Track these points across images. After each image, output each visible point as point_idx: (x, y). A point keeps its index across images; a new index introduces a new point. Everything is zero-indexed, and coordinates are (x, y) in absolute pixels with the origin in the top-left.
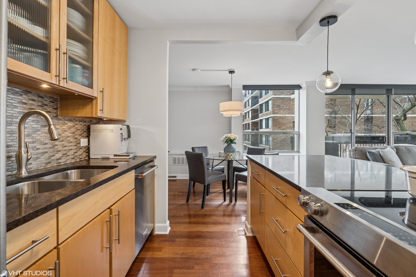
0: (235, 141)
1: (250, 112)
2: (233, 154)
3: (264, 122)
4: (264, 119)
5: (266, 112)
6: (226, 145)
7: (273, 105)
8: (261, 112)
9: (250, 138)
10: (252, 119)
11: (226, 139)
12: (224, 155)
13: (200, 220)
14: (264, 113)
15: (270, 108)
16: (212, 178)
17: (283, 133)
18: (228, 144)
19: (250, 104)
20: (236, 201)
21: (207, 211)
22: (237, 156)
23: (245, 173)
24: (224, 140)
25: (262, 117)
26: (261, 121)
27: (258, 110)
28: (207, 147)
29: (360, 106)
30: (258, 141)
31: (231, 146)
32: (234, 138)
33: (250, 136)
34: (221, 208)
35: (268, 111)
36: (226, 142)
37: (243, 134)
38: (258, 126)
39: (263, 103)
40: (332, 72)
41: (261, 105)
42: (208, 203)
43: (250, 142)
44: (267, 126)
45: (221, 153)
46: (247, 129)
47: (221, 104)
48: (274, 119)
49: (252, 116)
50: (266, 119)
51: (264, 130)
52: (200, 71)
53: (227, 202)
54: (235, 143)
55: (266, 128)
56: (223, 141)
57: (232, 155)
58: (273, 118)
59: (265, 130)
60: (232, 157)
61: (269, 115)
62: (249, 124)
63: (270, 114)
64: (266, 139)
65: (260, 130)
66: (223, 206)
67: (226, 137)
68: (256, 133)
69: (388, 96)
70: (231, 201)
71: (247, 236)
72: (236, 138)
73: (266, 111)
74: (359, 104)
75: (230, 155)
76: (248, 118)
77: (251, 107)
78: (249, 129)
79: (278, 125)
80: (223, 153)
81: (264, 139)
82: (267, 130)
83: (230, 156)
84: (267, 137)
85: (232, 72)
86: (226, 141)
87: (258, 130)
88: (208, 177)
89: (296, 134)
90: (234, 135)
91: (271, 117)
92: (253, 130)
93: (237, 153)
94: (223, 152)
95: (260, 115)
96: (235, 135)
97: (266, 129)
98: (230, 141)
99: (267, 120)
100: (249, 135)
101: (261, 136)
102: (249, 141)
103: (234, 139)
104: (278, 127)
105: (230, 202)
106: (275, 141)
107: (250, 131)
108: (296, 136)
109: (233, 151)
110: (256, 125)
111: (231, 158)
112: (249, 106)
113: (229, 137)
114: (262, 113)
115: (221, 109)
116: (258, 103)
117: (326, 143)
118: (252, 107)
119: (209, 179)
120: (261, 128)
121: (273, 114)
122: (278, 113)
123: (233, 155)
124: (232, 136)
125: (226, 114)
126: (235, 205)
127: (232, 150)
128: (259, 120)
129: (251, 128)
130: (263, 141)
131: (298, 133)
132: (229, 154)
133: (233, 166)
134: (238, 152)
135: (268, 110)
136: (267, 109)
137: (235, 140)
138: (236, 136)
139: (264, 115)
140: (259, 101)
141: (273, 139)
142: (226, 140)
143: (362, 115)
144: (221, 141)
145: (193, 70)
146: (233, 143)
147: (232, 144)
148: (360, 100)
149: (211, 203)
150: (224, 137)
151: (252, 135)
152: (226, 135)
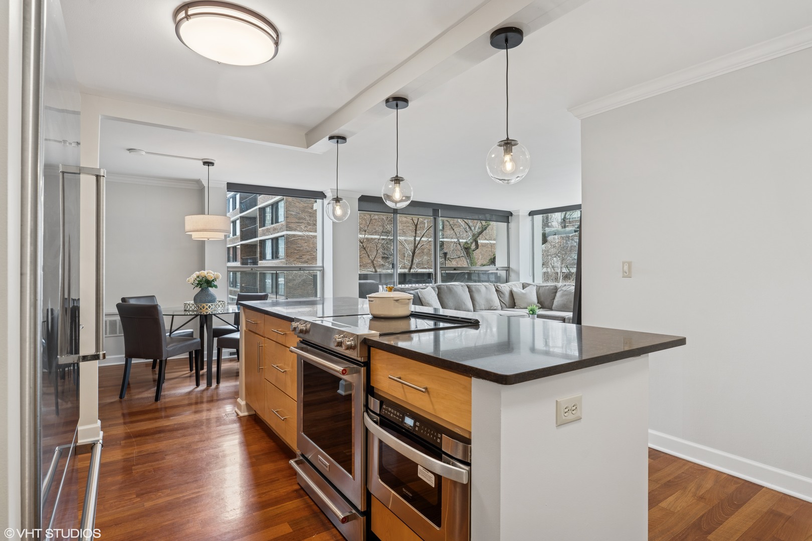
0: (215, 283)
1: (238, 222)
2: (212, 305)
3: (269, 245)
4: (269, 239)
5: (274, 225)
6: (198, 290)
7: (287, 210)
8: (263, 224)
9: (239, 280)
10: (242, 239)
11: (198, 279)
12: (195, 307)
13: (156, 415)
14: (269, 227)
15: (281, 218)
16: (173, 347)
17: (298, 269)
18: (202, 290)
19: (238, 206)
20: (218, 382)
21: (165, 403)
22: (219, 309)
23: (236, 335)
24: (194, 281)
25: (264, 234)
26: (263, 242)
27: (255, 218)
28: (154, 296)
29: (418, 226)
30: (256, 286)
31: (208, 291)
32: (213, 278)
33: (239, 275)
34: (193, 396)
35: (278, 224)
36: (200, 284)
37: (228, 271)
38: (255, 252)
39: (267, 206)
40: (341, 199)
41: (263, 210)
42: (166, 393)
43: (238, 288)
44: (275, 255)
45: (189, 304)
46: (231, 259)
47: (188, 218)
48: (289, 240)
49: (241, 231)
50: (272, 239)
51: (268, 262)
52: (144, 153)
53: (203, 385)
54: (216, 287)
55: (273, 258)
56: (192, 284)
57: (209, 307)
58: (287, 238)
59: (270, 261)
60: (209, 309)
61: (278, 232)
62: (235, 248)
63: (281, 230)
64: (272, 283)
65: (260, 262)
66: (195, 393)
67: (198, 277)
68: (252, 269)
69: (435, 218)
70: (209, 384)
71: (241, 417)
72: (218, 278)
73: (272, 223)
74: (417, 223)
75: (207, 307)
76: (233, 236)
77: (241, 213)
78: (236, 261)
79: (296, 252)
80: (193, 305)
81: (269, 281)
82: (275, 263)
83: (207, 309)
84: (276, 277)
85: (208, 163)
86: (198, 284)
87: (255, 263)
88: (167, 346)
89: (318, 270)
90: (213, 273)
91: (283, 236)
92: (244, 263)
93: (220, 303)
94: (192, 302)
95: (260, 230)
96: (216, 273)
97: (274, 261)
98: (205, 284)
99: (275, 241)
100: (236, 274)
101: (263, 276)
102: (236, 287)
103: (213, 280)
104: (298, 257)
105: (207, 385)
106: (290, 285)
107: (238, 264)
108: (319, 274)
109: (212, 300)
110: (251, 253)
111: (209, 312)
112: (235, 208)
113: (205, 276)
114: (264, 226)
115: (188, 227)
116: (256, 205)
117: (360, 284)
118: (242, 211)
119: (169, 349)
120: (263, 257)
121: (287, 230)
122: (295, 230)
123: (211, 307)
124: (209, 273)
125: (196, 236)
126: (217, 388)
127: (209, 298)
128: (257, 241)
129: (241, 258)
130: (267, 286)
131: (322, 269)
132: (205, 306)
133: (213, 327)
134: (220, 301)
135: (277, 222)
136: (275, 220)
137: (216, 280)
138: (217, 275)
139: (268, 230)
140: (258, 201)
141: (287, 282)
142: (198, 281)
143: (423, 239)
144: (189, 283)
145: (130, 150)
146: (211, 286)
147: (210, 289)
148: (418, 219)
149: (173, 392)
150: (194, 276)
151: (242, 272)
152: (197, 273)
